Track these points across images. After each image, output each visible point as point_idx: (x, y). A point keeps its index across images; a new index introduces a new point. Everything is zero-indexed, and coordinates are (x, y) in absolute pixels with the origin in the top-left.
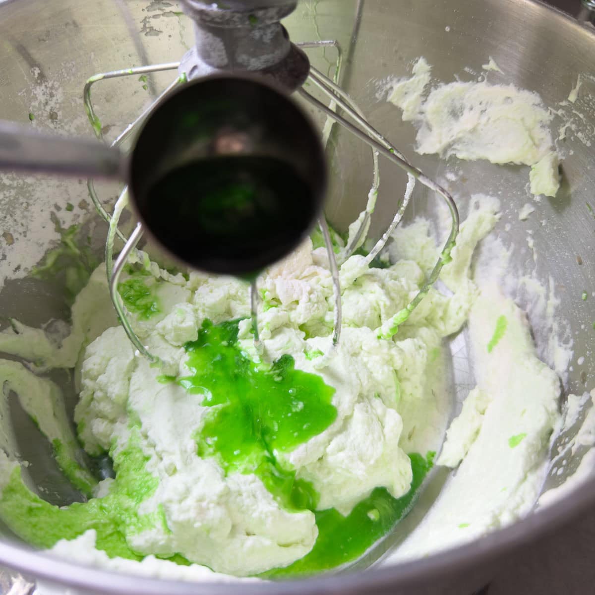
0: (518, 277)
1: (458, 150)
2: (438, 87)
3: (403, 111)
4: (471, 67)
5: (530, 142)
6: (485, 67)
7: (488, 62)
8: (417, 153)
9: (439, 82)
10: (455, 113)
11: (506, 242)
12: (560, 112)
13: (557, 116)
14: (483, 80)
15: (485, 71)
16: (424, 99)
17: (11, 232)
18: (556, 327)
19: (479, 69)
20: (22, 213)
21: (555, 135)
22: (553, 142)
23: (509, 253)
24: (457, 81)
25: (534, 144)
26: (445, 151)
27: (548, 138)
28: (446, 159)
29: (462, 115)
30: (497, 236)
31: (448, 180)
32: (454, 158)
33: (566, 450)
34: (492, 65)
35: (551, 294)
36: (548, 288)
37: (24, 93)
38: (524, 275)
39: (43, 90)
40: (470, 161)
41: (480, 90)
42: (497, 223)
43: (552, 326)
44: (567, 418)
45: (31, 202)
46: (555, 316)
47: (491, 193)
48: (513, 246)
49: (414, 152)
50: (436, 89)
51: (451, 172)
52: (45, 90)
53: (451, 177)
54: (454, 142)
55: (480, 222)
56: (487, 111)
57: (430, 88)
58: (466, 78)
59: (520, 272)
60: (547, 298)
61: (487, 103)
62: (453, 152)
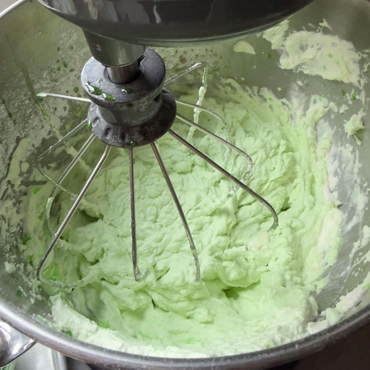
0: (337, 146)
1: (304, 69)
2: (293, 32)
3: (272, 44)
4: (312, 23)
5: (346, 71)
6: (321, 24)
7: (322, 22)
8: (280, 68)
9: (293, 30)
10: (303, 48)
11: (331, 125)
12: (365, 56)
13: (363, 57)
14: (320, 31)
15: (321, 27)
16: (284, 38)
18: (359, 180)
19: (317, 25)
21: (361, 68)
22: (361, 72)
23: (333, 132)
24: (304, 30)
25: (349, 72)
26: (297, 68)
27: (358, 70)
28: (297, 73)
29: (307, 49)
30: (326, 120)
31: (298, 85)
32: (301, 73)
33: (361, 260)
34: (325, 24)
35: (357, 160)
36: (355, 156)
38: (341, 146)
39: (65, 34)
40: (311, 76)
41: (317, 37)
42: (326, 113)
43: (356, 179)
44: (363, 240)
46: (358, 174)
47: (323, 95)
48: (335, 127)
49: (279, 67)
50: (292, 33)
51: (300, 80)
52: (67, 34)
53: (300, 83)
54: (302, 64)
55: (316, 112)
56: (321, 49)
57: (288, 32)
58: (309, 29)
59: (339, 144)
60: (354, 162)
61: (322, 45)
62: (301, 69)
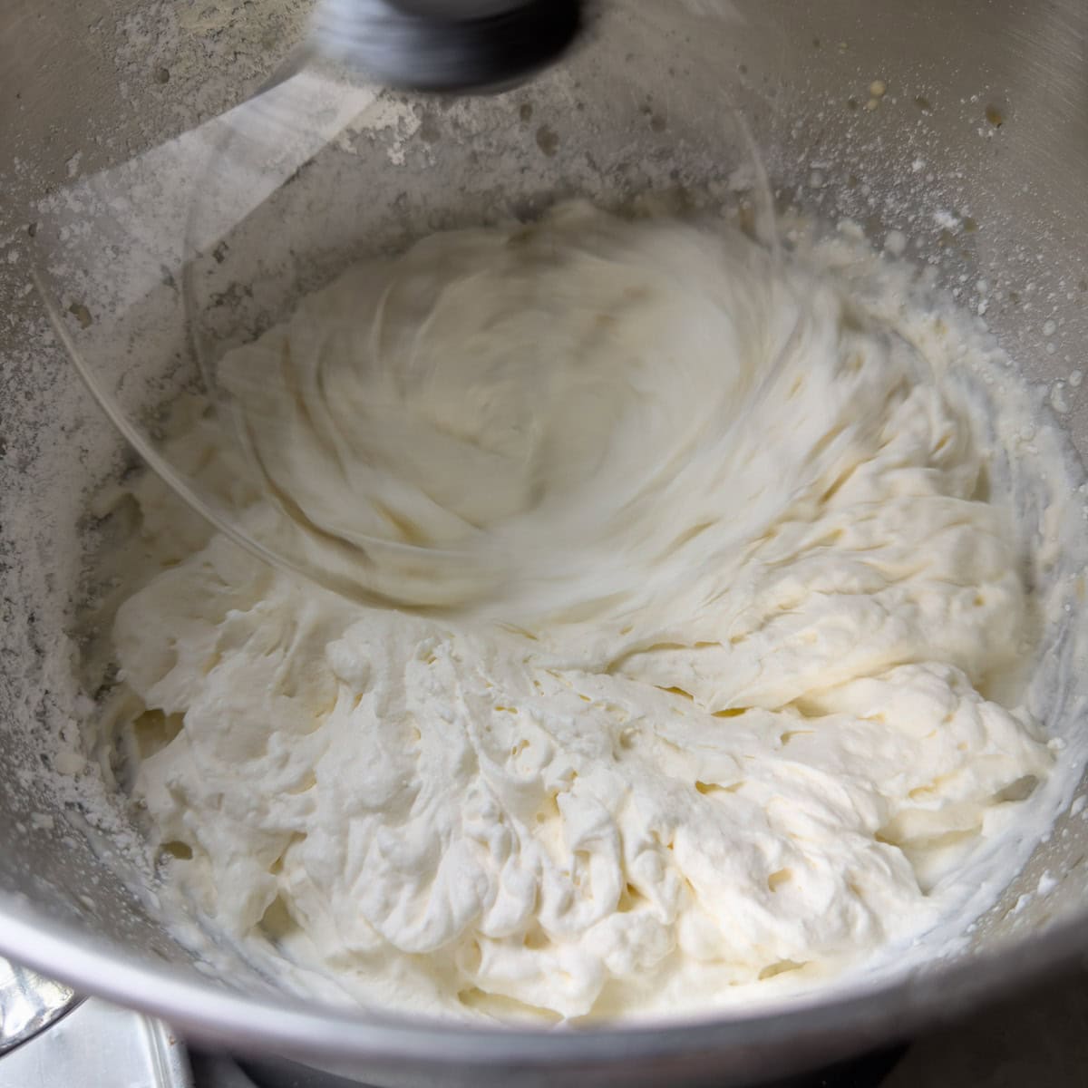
17: (87, 303)
20: (107, 266)
37: (101, 29)
39: (138, 23)
45: (124, 246)
51: (945, 209)
52: (142, 22)
53: (945, 219)
